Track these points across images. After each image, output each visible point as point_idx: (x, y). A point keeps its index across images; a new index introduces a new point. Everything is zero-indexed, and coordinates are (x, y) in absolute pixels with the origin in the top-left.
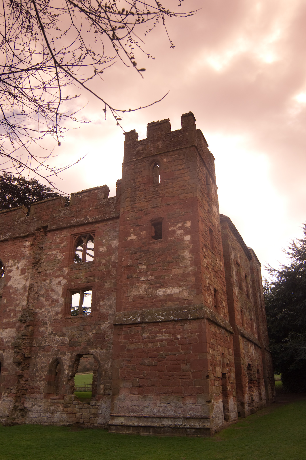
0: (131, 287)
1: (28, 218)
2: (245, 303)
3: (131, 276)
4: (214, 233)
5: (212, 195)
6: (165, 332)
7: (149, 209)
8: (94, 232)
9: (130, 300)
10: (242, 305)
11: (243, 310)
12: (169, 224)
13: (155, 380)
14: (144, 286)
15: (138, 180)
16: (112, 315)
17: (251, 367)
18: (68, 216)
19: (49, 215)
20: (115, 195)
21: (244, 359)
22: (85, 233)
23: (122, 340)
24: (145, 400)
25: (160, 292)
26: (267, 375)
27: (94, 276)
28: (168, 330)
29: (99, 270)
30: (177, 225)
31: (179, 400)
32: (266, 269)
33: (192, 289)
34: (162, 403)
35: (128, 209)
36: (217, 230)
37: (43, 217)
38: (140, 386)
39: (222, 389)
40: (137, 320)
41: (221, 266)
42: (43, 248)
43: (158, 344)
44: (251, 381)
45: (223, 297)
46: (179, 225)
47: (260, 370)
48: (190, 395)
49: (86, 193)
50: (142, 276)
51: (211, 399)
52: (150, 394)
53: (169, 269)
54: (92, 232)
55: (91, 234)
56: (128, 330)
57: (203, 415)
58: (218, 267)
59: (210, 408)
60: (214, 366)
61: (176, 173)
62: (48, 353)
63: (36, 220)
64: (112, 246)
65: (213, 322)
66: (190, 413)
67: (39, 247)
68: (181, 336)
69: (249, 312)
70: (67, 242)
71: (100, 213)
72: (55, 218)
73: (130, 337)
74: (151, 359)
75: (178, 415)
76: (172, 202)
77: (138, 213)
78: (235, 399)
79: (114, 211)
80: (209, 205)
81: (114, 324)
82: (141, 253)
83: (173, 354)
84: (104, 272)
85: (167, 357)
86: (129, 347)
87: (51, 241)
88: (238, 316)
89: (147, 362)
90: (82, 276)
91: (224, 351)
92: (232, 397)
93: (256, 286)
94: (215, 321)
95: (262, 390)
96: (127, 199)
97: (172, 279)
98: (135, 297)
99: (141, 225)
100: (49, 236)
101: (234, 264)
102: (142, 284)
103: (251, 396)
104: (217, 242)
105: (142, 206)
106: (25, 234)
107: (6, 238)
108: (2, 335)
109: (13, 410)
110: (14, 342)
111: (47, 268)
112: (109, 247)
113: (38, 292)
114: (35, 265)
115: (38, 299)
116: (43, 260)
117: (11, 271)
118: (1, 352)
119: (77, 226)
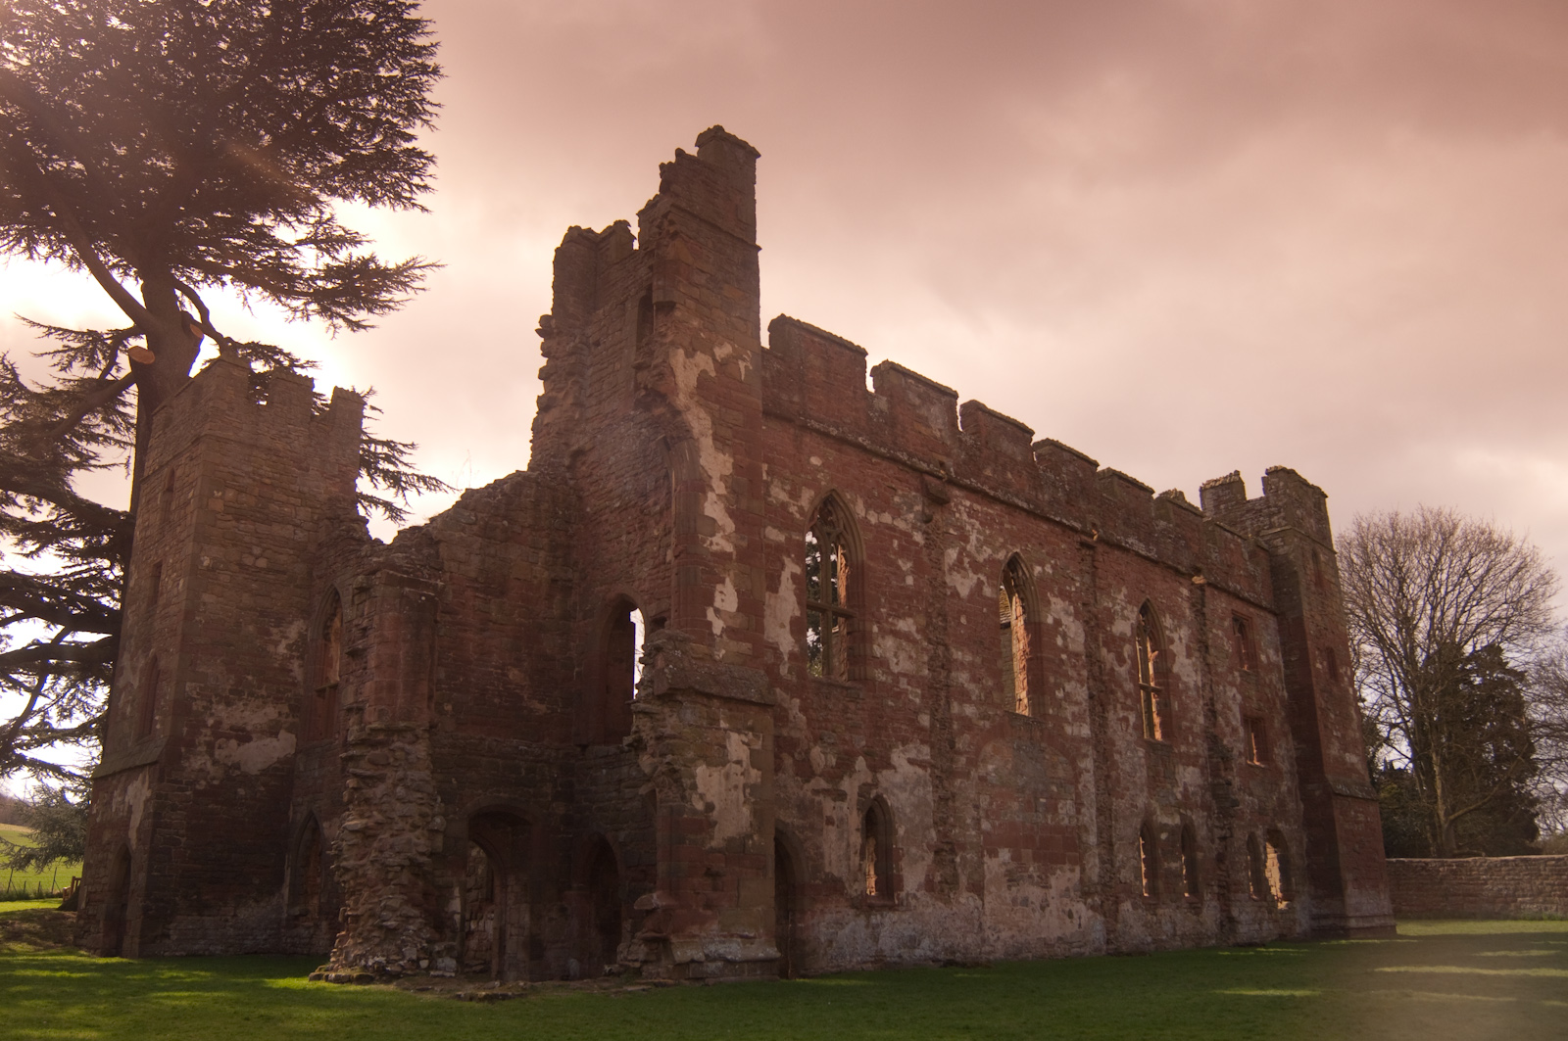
0: (1329, 741)
3: (1327, 726)
6: (1362, 812)
12: (1338, 662)
13: (1363, 871)
14: (1337, 744)
23: (1339, 816)
25: (1347, 758)
27: (1263, 701)
28: (1363, 809)
29: (1265, 694)
30: (1343, 667)
40: (1346, 791)
43: (1360, 826)
53: (1347, 728)
56: (1341, 803)
61: (1331, 586)
67: (1200, 611)
68: (1370, 819)
73: (1344, 813)
74: (1358, 844)
76: (1335, 630)
82: (1328, 694)
86: (1345, 827)
89: (1356, 848)
97: (1351, 743)
98: (1334, 757)
99: (1322, 651)
102: (1335, 740)
106: (1179, 567)
107: (1153, 555)
108: (1185, 777)
109: (1221, 922)
110: (1203, 796)
111: (1217, 662)
112: (1268, 657)
113: (1213, 705)
114: (1201, 646)
115: (1216, 718)
116: (1210, 642)
117: (1172, 641)
118: (1189, 813)
119: (1236, 596)
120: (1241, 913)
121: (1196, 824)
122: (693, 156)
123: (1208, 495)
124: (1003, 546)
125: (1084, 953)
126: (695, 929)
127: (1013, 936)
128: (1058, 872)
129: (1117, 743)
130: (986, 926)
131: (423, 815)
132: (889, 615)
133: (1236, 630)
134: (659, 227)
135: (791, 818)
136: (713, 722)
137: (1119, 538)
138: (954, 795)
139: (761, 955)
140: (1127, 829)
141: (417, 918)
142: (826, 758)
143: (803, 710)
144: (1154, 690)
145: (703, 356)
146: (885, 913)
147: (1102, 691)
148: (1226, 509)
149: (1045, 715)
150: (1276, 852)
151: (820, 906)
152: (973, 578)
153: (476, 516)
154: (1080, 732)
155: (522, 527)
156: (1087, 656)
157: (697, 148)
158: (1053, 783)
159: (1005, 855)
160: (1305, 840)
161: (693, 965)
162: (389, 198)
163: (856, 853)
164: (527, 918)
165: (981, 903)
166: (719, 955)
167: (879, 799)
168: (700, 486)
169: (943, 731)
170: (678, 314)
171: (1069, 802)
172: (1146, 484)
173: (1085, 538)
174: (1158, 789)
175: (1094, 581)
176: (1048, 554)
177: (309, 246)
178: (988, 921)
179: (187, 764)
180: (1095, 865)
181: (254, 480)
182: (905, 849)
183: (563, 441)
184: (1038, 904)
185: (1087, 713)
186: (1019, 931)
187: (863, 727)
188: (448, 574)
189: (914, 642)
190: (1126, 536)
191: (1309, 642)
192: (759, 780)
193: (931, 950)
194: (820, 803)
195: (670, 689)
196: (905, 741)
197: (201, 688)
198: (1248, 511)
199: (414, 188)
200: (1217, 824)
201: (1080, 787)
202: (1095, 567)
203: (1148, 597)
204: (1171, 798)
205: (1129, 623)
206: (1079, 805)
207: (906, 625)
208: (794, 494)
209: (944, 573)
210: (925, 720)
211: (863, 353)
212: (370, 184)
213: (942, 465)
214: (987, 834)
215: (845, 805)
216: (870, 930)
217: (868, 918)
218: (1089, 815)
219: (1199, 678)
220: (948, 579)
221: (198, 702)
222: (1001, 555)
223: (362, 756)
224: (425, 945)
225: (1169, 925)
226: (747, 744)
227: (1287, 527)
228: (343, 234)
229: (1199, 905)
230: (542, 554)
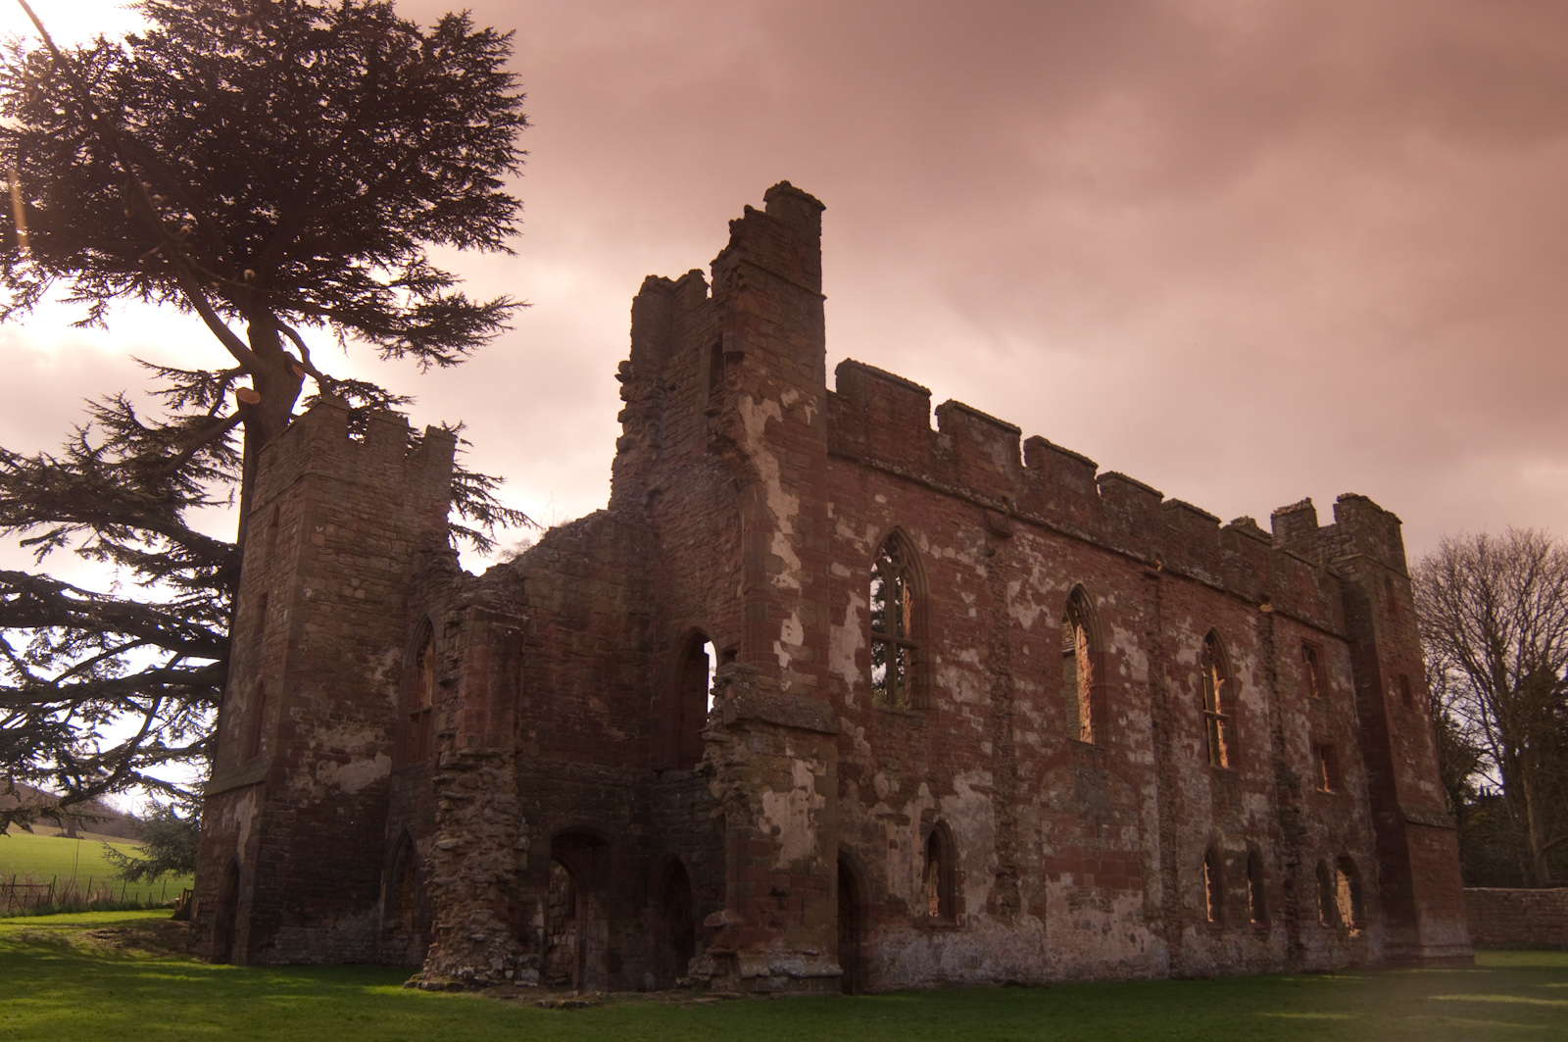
0: (1402, 769)
3: (1400, 753)
7: (1396, 655)
8: (1318, 647)
9: (1404, 789)
12: (1412, 689)
13: (1438, 900)
14: (1411, 771)
15: (1380, 599)
23: (1413, 844)
24: (1437, 925)
27: (1334, 729)
29: (1336, 721)
30: (1417, 694)
31: (1454, 925)
34: (1447, 928)
38: (1432, 908)
40: (1421, 820)
42: (1272, 642)
43: (1436, 855)
46: (1419, 696)
50: (1407, 757)
52: (1439, 918)
53: (1421, 756)
61: (1406, 613)
63: (1252, 574)
64: (1341, 685)
68: (1446, 848)
70: (1298, 648)
71: (1321, 615)
72: (1275, 586)
73: (1418, 842)
74: (1433, 873)
76: (1409, 657)
77: (1389, 656)
79: (1335, 624)
81: (1406, 820)
82: (1401, 722)
83: (1444, 869)
85: (1442, 873)
86: (1420, 855)
87: (1281, 635)
89: (1431, 877)
90: (1324, 724)
97: (1425, 770)
98: (1407, 785)
99: (1395, 678)
100: (1276, 621)
102: (1409, 768)
105: (1390, 647)
106: (1247, 596)
107: (1219, 584)
108: (1251, 804)
109: (1289, 949)
110: (1270, 823)
111: (1285, 689)
112: (1339, 685)
113: (1281, 732)
114: (1269, 673)
115: (1284, 746)
116: (1278, 670)
117: (1238, 669)
118: (1256, 840)
119: (1305, 623)
120: (1309, 940)
121: (1263, 851)
122: (761, 212)
123: (1280, 522)
124: (1066, 578)
125: (1146, 977)
126: (761, 946)
127: (1074, 959)
128: (1121, 896)
129: (1181, 770)
130: (1047, 949)
131: (509, 836)
132: (952, 647)
133: (1306, 657)
134: (729, 280)
135: (855, 841)
136: (779, 749)
137: (1183, 568)
138: (1015, 821)
139: (824, 971)
140: (1191, 855)
141: (503, 931)
142: (890, 785)
143: (867, 737)
144: (1220, 718)
145: (770, 402)
146: (946, 933)
147: (1166, 719)
148: (1297, 536)
149: (1108, 743)
150: (1347, 880)
151: (883, 926)
152: (1035, 610)
153: (559, 554)
154: (1143, 759)
155: (603, 564)
156: (1150, 685)
157: (766, 203)
158: (1116, 809)
159: (1067, 879)
160: (1378, 868)
161: (758, 980)
162: (478, 241)
163: (918, 875)
164: (606, 934)
165: (1042, 925)
166: (784, 970)
167: (942, 824)
168: (767, 526)
169: (1005, 759)
170: (746, 363)
171: (1132, 828)
172: (1213, 514)
173: (1149, 569)
174: (1223, 816)
175: (1158, 611)
176: (1111, 584)
177: (402, 287)
178: (1049, 944)
179: (291, 784)
180: (1158, 890)
181: (353, 515)
182: (967, 873)
183: (640, 481)
184: (1099, 929)
185: (1151, 740)
186: (1081, 954)
187: (926, 754)
188: (533, 609)
189: (977, 672)
190: (1191, 566)
191: (1381, 670)
192: (823, 805)
193: (992, 971)
194: (883, 827)
195: (738, 719)
196: (967, 768)
197: (304, 713)
198: (1319, 538)
199: (502, 231)
200: (1284, 850)
201: (1143, 813)
202: (1159, 597)
203: (1214, 625)
204: (1236, 825)
205: (1194, 651)
206: (1142, 831)
207: (969, 656)
208: (860, 532)
209: (1007, 605)
210: (987, 747)
211: (927, 393)
212: (460, 228)
213: (1005, 500)
214: (1049, 858)
215: (908, 830)
216: (932, 950)
217: (930, 938)
218: (1152, 841)
219: (1267, 706)
220: (1010, 611)
221: (302, 726)
222: (1064, 587)
223: (453, 780)
224: (510, 956)
225: (1235, 951)
226: (812, 771)
227: (1359, 555)
228: (435, 274)
229: (1266, 932)
230: (621, 589)
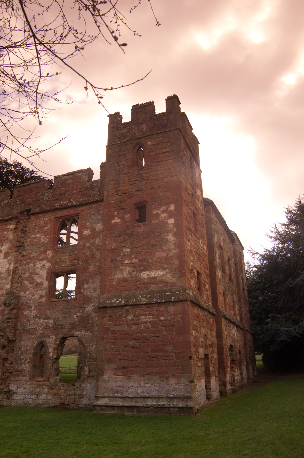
0: (115, 270)
1: (11, 201)
2: (227, 285)
3: (115, 259)
4: (198, 217)
5: (196, 178)
6: (149, 315)
7: (133, 192)
8: (77, 215)
9: (114, 283)
10: (225, 288)
11: (225, 292)
12: (153, 207)
13: (139, 361)
14: (128, 269)
15: (122, 163)
16: (96, 298)
17: (233, 348)
18: (52, 199)
19: (32, 198)
20: (99, 178)
21: (226, 340)
22: (69, 216)
23: (106, 322)
24: (130, 381)
25: (144, 275)
26: (249, 356)
27: (78, 259)
28: (151, 312)
29: (83, 254)
30: (161, 208)
31: (162, 381)
32: (249, 252)
33: (175, 272)
34: (146, 383)
35: (112, 193)
36: (201, 214)
37: (26, 200)
38: (124, 368)
39: (205, 369)
40: (122, 303)
41: (204, 249)
42: (26, 231)
43: (142, 326)
44: (233, 362)
45: (206, 280)
46: (163, 208)
47: (242, 351)
48: (174, 376)
49: (69, 176)
50: (126, 259)
51: (194, 379)
52: (134, 375)
53: (153, 252)
54: (76, 215)
55: (74, 217)
56: (113, 312)
57: (186, 395)
58: (202, 250)
59: (193, 388)
60: (197, 347)
61: (161, 156)
62: (33, 336)
63: (19, 203)
64: (96, 229)
65: (196, 304)
66: (173, 393)
67: (23, 231)
68: (164, 318)
69: (232, 294)
70: (51, 225)
71: (84, 196)
72: (38, 201)
73: (114, 320)
74: (135, 341)
75: (162, 395)
76: (156, 185)
77: (122, 196)
78: (217, 379)
79: (98, 194)
80: (193, 188)
81: (98, 307)
82: (125, 236)
83: (157, 336)
84: (89, 255)
85: (151, 339)
86: (114, 329)
87: (34, 224)
88: (221, 298)
89: (131, 344)
90: (66, 260)
91: (207, 333)
92: (214, 377)
93: (238, 269)
94: (198, 303)
95: (243, 370)
96: (111, 182)
97: (155, 262)
98: (119, 280)
99: (126, 209)
100: (32, 219)
101: (218, 247)
102: (126, 267)
103: (233, 376)
104: (200, 225)
105: (126, 190)
106: (8, 217)
111: (31, 252)
116: (27, 244)
120: (18, 388)
